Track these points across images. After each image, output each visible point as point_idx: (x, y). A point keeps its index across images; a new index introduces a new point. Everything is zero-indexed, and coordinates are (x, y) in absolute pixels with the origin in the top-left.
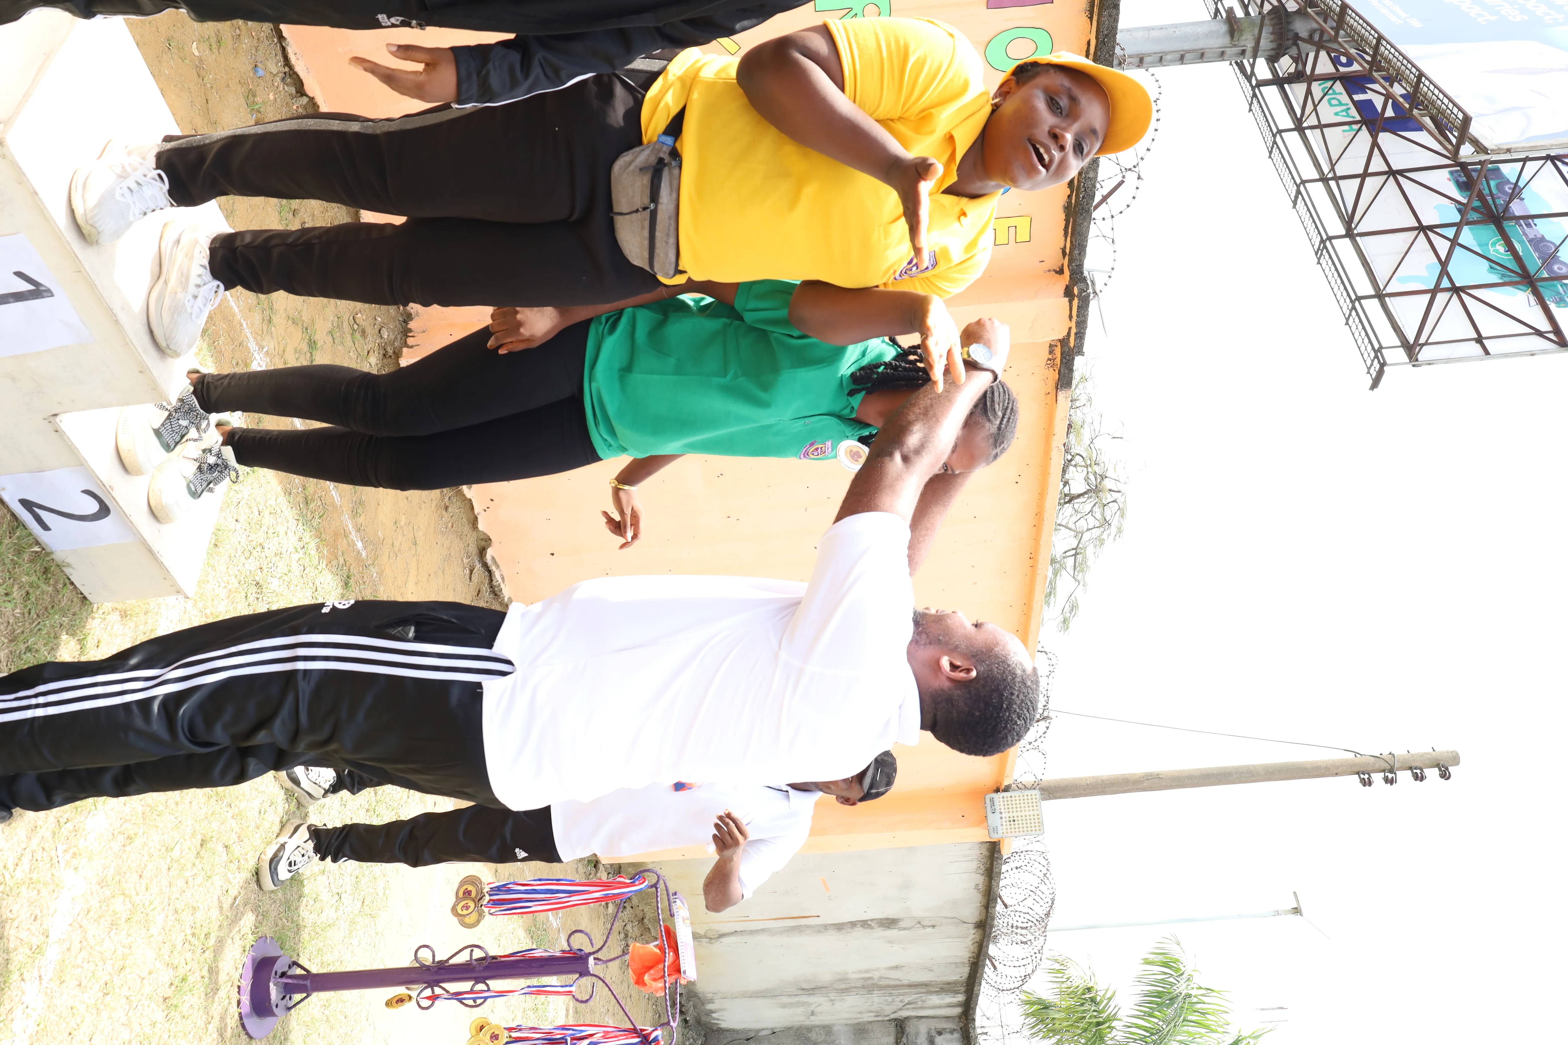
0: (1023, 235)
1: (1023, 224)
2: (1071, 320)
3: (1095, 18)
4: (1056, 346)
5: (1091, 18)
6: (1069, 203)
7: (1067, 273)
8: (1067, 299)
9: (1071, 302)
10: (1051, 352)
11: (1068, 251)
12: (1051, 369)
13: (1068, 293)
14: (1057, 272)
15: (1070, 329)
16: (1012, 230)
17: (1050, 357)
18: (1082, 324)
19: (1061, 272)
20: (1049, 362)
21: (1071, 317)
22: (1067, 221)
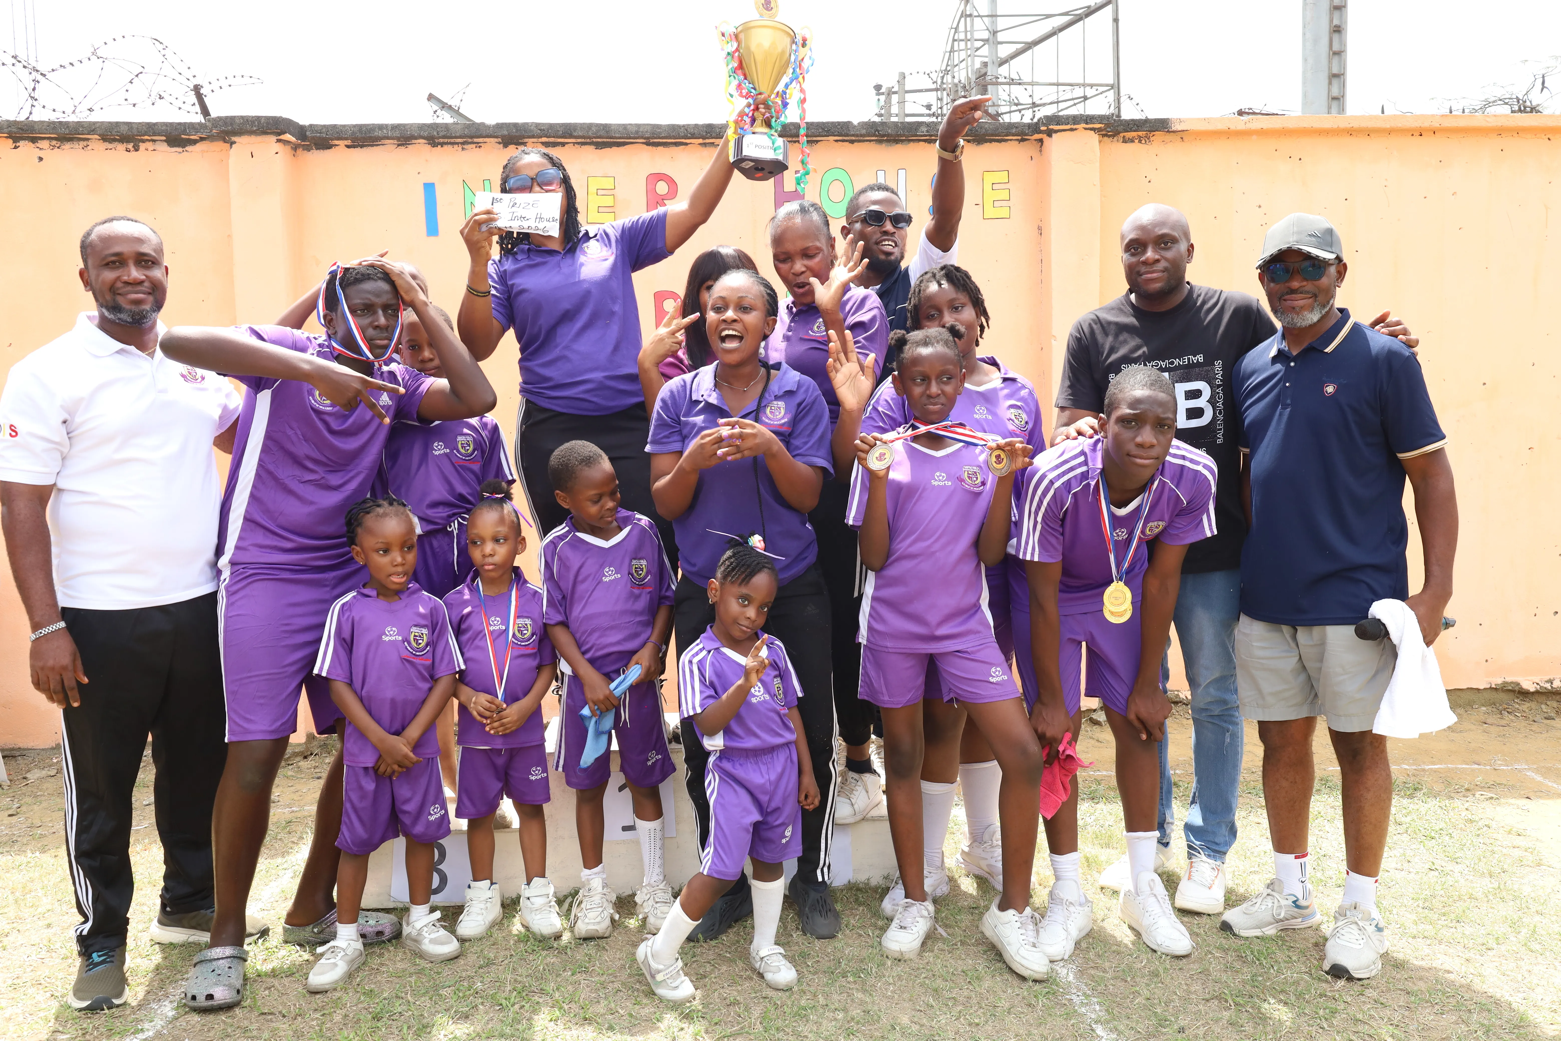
0: (1002, 177)
1: (990, 178)
2: (1076, 129)
3: (815, 139)
4: (1124, 137)
5: (817, 141)
6: (974, 141)
7: (1037, 136)
8: (1054, 135)
9: (1057, 131)
10: (1132, 141)
11: (1019, 138)
12: (1152, 139)
13: (1050, 133)
14: (1042, 145)
15: (1085, 129)
16: (995, 187)
17: (1137, 141)
18: (1076, 120)
19: (1041, 141)
20: (1143, 142)
21: (1072, 130)
22: (991, 141)
